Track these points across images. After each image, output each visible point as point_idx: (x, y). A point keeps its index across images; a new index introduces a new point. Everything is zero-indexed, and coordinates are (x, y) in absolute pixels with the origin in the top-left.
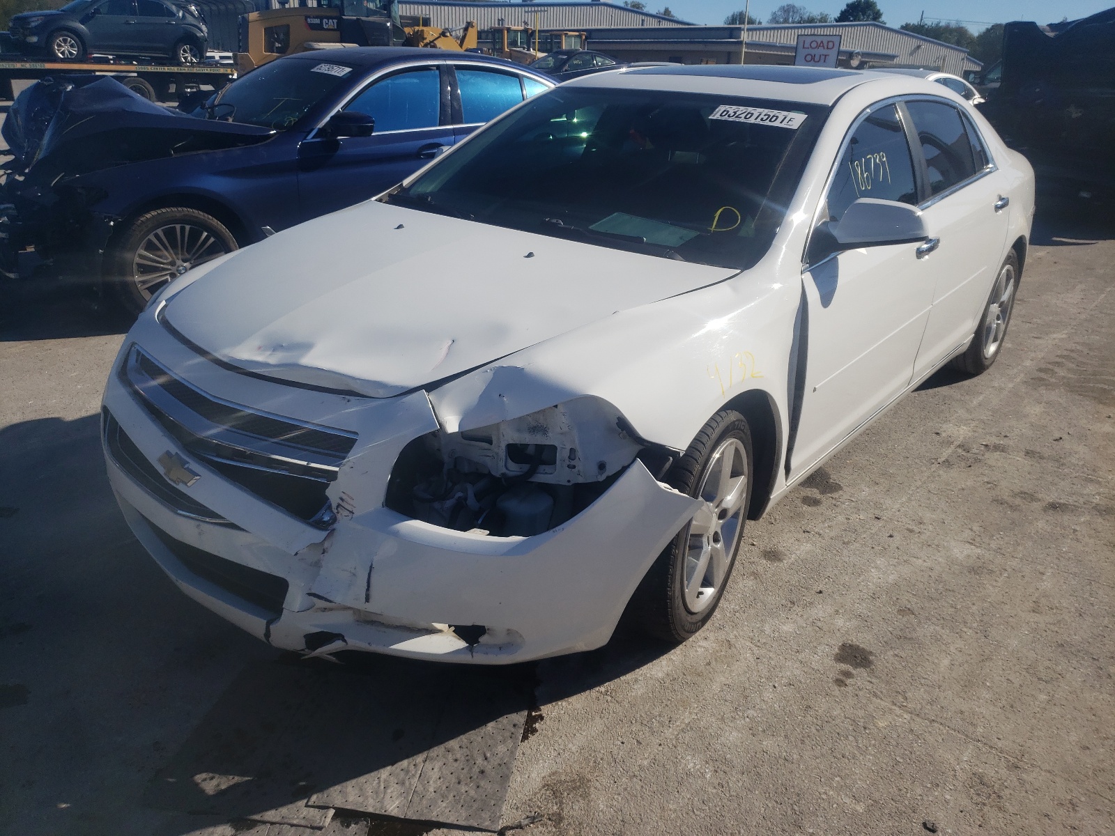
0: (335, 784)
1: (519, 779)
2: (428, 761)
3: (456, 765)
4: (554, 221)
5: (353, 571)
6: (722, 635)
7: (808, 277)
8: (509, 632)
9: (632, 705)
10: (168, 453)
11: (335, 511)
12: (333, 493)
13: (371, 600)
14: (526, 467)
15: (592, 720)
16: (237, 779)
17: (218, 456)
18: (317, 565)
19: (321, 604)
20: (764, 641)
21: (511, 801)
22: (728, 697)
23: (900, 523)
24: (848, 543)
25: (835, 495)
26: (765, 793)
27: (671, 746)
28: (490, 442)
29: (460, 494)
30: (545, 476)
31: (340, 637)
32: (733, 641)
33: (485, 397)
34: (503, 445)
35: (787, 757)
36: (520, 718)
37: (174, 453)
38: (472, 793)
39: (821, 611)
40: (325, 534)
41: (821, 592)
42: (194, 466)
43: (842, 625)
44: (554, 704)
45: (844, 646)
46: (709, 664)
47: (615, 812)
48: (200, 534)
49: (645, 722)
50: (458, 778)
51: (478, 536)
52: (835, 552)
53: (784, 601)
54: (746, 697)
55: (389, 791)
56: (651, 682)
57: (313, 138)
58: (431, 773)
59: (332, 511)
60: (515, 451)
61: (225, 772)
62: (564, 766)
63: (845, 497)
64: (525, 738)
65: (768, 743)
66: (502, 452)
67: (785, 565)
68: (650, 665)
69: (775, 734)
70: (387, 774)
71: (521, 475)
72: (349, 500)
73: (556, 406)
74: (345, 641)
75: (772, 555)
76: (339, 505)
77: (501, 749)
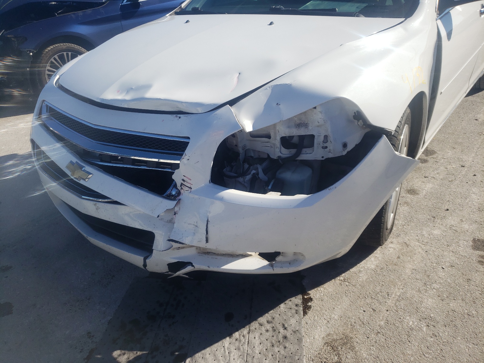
0: (198, 352)
1: (308, 340)
2: (250, 332)
3: (268, 334)
4: (278, 7)
5: (195, 224)
6: (400, 240)
7: (439, 22)
8: (295, 254)
9: (363, 287)
10: (71, 162)
11: (179, 188)
12: (177, 177)
13: (209, 241)
14: (293, 151)
15: (341, 298)
16: (139, 353)
17: (102, 161)
18: (171, 222)
19: (175, 245)
20: (426, 241)
21: (307, 356)
22: (418, 277)
23: (477, 168)
24: (452, 181)
25: (434, 156)
26: (464, 338)
27: (394, 311)
28: (269, 137)
29: (254, 172)
30: (307, 155)
31: (190, 264)
32: (408, 243)
33: (268, 106)
34: (278, 138)
35: (469, 313)
36: (298, 300)
37: (75, 162)
38: (282, 352)
39: (452, 220)
40: (175, 202)
41: (448, 210)
42: (88, 168)
43: (468, 228)
44: (316, 289)
45: (474, 240)
46: (399, 257)
47: (374, 358)
48: (97, 209)
49: (373, 297)
50: (272, 343)
51: (273, 196)
52: (446, 186)
53: (429, 217)
54: (428, 276)
55: (232, 355)
56: (368, 271)
57: (126, 2)
58: (254, 341)
59: (177, 189)
60: (286, 142)
61: (131, 350)
62: (333, 329)
63: (440, 157)
64: (305, 313)
65: (453, 305)
66: (278, 142)
67: (421, 196)
68: (364, 261)
69: (455, 298)
70: (228, 343)
71: (292, 156)
72: (189, 181)
73: (315, 108)
74: (193, 266)
75: (412, 192)
76: (182, 184)
77: (293, 321)
